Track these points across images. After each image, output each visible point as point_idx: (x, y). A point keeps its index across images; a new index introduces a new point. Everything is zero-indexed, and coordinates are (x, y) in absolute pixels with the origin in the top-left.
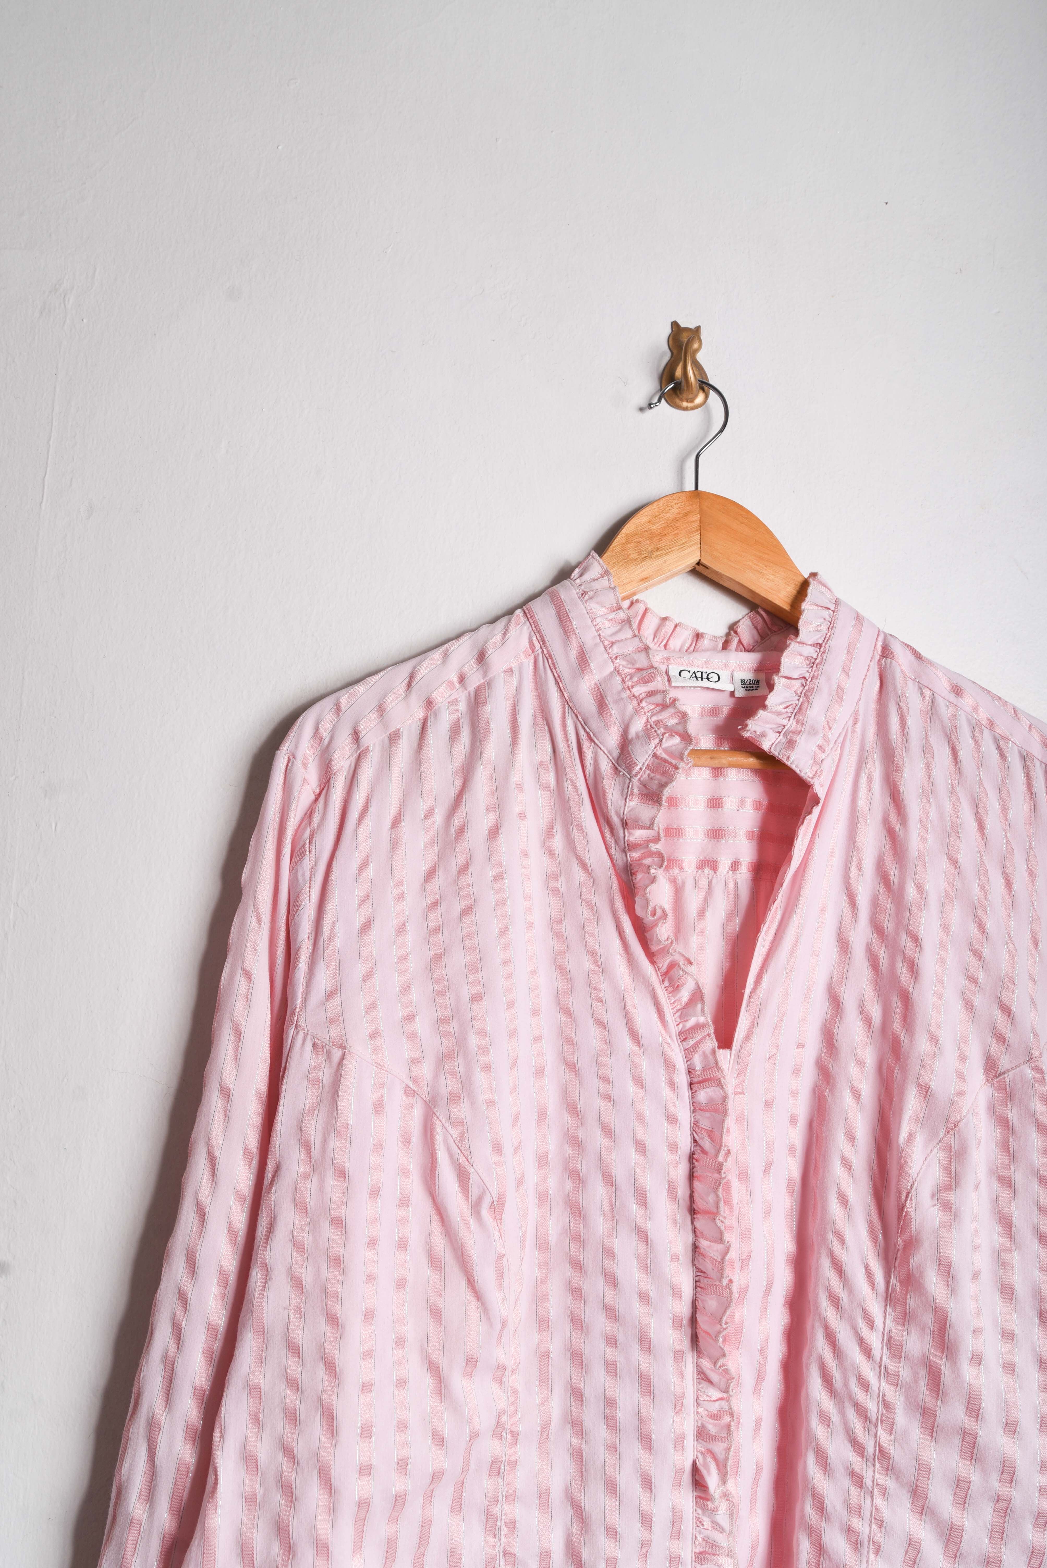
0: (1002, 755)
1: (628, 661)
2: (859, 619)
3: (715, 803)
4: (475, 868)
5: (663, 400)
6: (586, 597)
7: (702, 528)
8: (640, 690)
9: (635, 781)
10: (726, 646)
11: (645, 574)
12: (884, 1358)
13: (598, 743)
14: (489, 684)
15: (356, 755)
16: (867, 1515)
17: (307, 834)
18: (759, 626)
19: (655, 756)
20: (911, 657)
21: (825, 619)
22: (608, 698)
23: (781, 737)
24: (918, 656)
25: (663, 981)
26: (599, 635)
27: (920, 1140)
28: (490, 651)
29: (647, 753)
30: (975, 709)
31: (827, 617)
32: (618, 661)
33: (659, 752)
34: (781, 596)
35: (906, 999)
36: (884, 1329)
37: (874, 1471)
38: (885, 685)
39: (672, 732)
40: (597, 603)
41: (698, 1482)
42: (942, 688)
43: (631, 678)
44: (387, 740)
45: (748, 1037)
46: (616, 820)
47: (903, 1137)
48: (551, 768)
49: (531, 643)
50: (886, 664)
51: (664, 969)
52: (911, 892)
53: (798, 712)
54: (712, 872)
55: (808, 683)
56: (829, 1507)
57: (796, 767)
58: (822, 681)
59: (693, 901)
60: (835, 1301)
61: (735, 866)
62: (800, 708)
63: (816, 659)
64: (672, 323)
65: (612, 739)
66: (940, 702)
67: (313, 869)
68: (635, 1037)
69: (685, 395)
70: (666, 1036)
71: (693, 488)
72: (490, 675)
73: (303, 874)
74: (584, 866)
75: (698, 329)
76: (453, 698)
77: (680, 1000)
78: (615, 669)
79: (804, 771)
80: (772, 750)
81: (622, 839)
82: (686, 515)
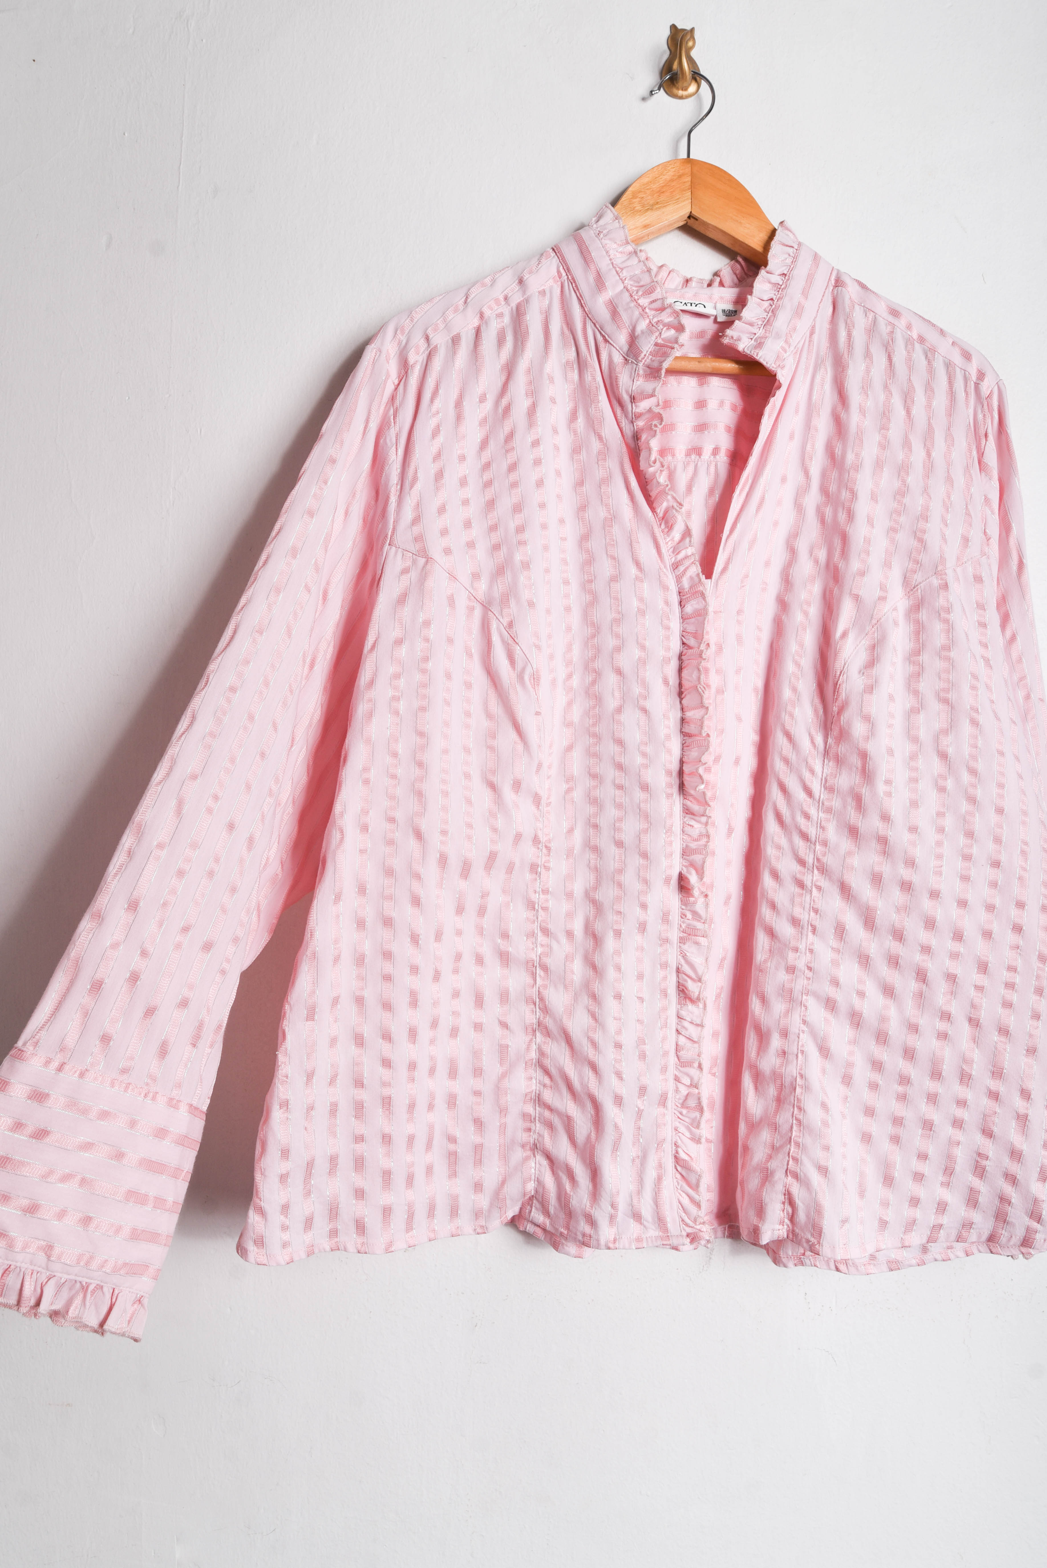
0: (929, 362)
1: (634, 281)
2: (816, 257)
3: (701, 404)
4: (518, 437)
5: (662, 89)
6: (602, 236)
7: (693, 187)
8: (645, 301)
9: (641, 364)
10: (709, 285)
11: (647, 222)
12: (822, 796)
13: (612, 342)
14: (527, 300)
15: (427, 352)
16: (807, 906)
17: (391, 412)
18: (737, 272)
19: (656, 344)
20: (857, 287)
21: (789, 255)
22: (620, 308)
23: (753, 341)
24: (863, 286)
25: (660, 525)
26: (612, 263)
27: (851, 637)
28: (526, 277)
29: (650, 343)
30: (909, 327)
31: (791, 254)
32: (626, 282)
33: (660, 341)
34: (755, 241)
35: (845, 538)
36: (822, 776)
37: (813, 876)
38: (836, 310)
39: (669, 326)
40: (610, 239)
41: (683, 885)
42: (881, 310)
43: (637, 293)
44: (450, 341)
45: (725, 569)
46: (626, 398)
47: (839, 633)
48: (576, 366)
49: (559, 272)
50: (837, 293)
51: (661, 515)
52: (850, 457)
53: (767, 323)
54: (698, 457)
55: (775, 302)
56: (779, 905)
57: (764, 360)
58: (786, 301)
59: (682, 479)
60: (786, 761)
61: (716, 451)
62: (768, 321)
63: (781, 286)
64: (671, 27)
65: (622, 339)
66: (880, 320)
67: (397, 436)
68: (638, 564)
69: (680, 84)
70: (662, 566)
71: (685, 156)
72: (528, 294)
73: (391, 440)
74: (600, 438)
75: (692, 30)
76: (499, 311)
77: (672, 540)
78: (624, 287)
79: (770, 363)
80: (745, 350)
81: (631, 412)
82: (680, 177)
